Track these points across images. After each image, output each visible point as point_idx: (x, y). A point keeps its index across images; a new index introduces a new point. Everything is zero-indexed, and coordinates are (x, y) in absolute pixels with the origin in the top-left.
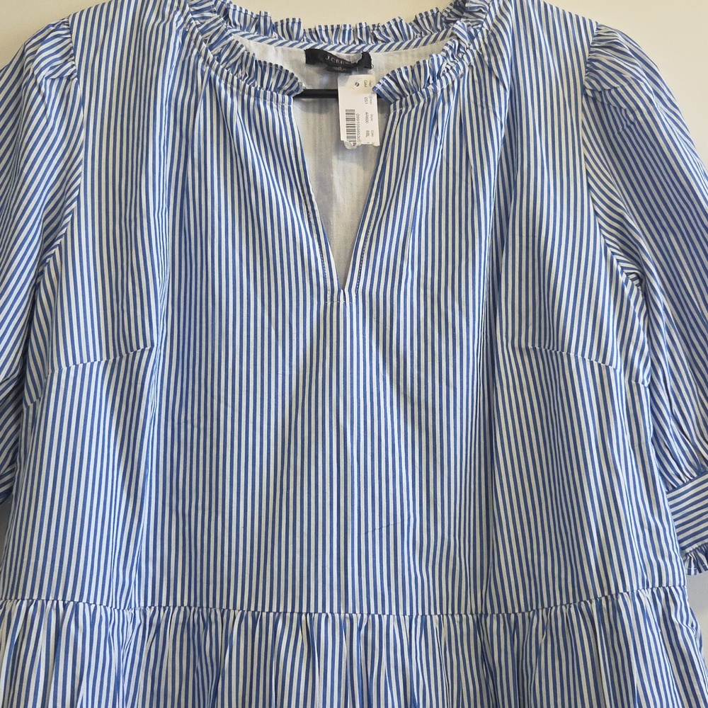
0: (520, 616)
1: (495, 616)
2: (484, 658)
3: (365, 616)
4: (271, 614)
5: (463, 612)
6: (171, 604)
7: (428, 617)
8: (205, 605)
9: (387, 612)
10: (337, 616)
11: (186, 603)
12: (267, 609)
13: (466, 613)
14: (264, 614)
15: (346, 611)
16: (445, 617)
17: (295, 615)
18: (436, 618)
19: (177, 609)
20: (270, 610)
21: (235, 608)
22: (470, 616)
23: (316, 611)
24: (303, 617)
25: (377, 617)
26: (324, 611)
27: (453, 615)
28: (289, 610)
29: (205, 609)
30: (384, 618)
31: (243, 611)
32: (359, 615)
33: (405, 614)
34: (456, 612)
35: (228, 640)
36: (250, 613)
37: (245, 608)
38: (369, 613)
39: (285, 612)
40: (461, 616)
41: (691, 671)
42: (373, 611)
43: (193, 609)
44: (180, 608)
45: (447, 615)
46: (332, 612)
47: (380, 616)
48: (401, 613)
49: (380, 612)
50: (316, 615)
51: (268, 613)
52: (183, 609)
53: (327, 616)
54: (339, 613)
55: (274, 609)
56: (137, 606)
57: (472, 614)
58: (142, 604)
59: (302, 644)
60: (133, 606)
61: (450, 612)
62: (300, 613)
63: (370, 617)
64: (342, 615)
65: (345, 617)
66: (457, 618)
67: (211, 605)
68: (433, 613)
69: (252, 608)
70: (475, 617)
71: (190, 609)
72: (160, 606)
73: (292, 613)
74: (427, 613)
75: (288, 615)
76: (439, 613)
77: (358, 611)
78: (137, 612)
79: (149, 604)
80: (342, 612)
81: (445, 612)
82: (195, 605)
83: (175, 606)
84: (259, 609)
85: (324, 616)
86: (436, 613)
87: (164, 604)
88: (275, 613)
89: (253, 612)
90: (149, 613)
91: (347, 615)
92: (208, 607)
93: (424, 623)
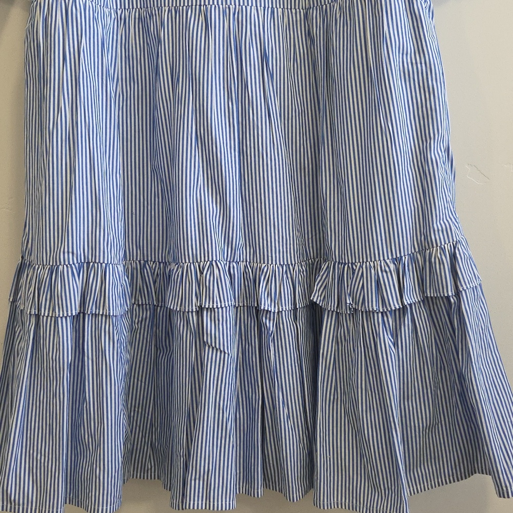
0: (328, 5)
1: (315, 8)
2: (309, 34)
3: (237, 6)
4: (185, 7)
5: (297, 7)
6: (131, 7)
7: (275, 9)
8: (149, 6)
9: (250, 4)
10: (221, 6)
11: (139, 7)
12: (182, 5)
13: (299, 8)
14: (181, 8)
15: (226, 4)
16: (286, 10)
17: (198, 7)
18: (280, 10)
19: (134, 10)
20: (184, 5)
21: (165, 6)
22: (302, 10)
23: (209, 4)
24: (202, 7)
25: (244, 7)
26: (213, 3)
27: (291, 9)
28: (194, 4)
29: (149, 8)
30: (249, 8)
31: (169, 7)
32: (234, 6)
33: (261, 6)
34: (293, 7)
35: (162, 24)
36: (173, 8)
37: (170, 5)
38: (239, 5)
39: (192, 5)
40: (296, 10)
41: (420, 25)
42: (241, 4)
43: (143, 9)
44: (136, 9)
45: (287, 8)
46: (218, 4)
47: (246, 7)
48: (258, 5)
49: (246, 4)
50: (209, 6)
51: (183, 7)
52: (137, 10)
53: (215, 7)
54: (222, 4)
55: (186, 4)
56: (112, 8)
57: (302, 9)
58: (115, 7)
59: (202, 22)
60: (109, 7)
61: (289, 7)
62: (200, 5)
63: (240, 7)
64: (224, 6)
65: (226, 7)
66: (294, 11)
67: (152, 6)
68: (278, 6)
69: (174, 5)
70: (305, 11)
71: (142, 10)
72: (125, 8)
73: (196, 5)
74: (274, 6)
75: (194, 7)
76: (282, 7)
77: (233, 3)
78: (112, 11)
79: (119, 7)
80: (224, 4)
81: (286, 7)
82: (144, 7)
83: (133, 8)
84: (178, 5)
85: (213, 6)
86: (280, 7)
87: (127, 7)
88: (186, 7)
89: (175, 7)
90: (119, 12)
91: (227, 6)
92: (150, 7)
93: (273, 12)
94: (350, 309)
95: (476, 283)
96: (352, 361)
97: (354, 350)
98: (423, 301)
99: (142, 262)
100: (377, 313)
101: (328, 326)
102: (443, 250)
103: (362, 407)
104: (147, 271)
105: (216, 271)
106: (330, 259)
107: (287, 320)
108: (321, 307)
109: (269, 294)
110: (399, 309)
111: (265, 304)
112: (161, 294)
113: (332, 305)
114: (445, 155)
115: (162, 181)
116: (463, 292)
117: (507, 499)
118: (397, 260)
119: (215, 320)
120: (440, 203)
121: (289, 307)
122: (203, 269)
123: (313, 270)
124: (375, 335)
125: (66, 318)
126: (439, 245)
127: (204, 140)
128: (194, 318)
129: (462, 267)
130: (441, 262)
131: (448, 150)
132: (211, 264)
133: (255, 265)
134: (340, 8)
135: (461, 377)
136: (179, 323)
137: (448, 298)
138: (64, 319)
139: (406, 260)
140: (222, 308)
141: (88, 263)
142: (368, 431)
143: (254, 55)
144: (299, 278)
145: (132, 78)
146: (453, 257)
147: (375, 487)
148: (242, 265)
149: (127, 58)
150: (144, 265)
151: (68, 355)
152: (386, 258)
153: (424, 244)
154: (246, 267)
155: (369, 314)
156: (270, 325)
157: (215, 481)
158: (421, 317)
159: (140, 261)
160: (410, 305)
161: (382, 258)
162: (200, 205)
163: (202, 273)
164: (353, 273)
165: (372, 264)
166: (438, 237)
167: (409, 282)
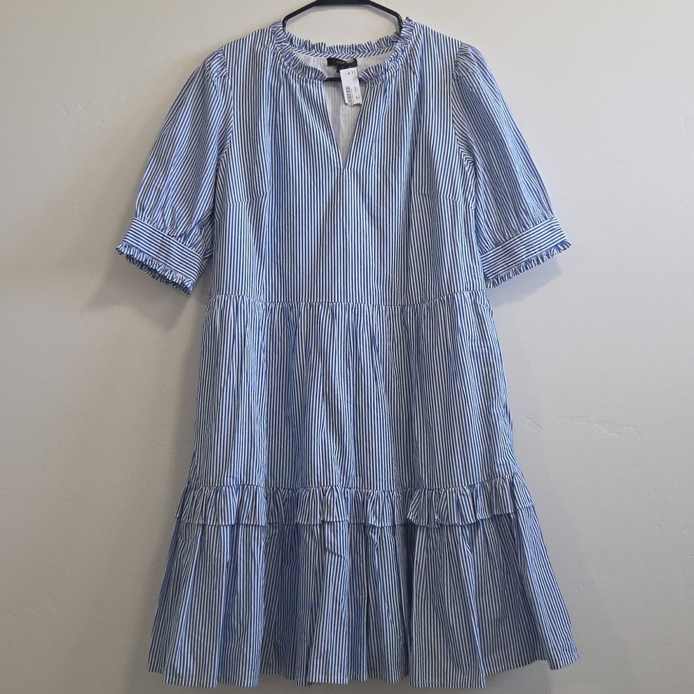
0: (418, 304)
1: (409, 306)
2: (404, 323)
3: (354, 304)
6: (276, 301)
7: (381, 306)
9: (363, 303)
10: (343, 303)
11: (282, 301)
12: (315, 301)
13: (397, 306)
14: (314, 303)
16: (388, 306)
18: (384, 307)
19: (279, 303)
20: (317, 301)
21: (302, 302)
22: (399, 307)
23: (335, 302)
24: (330, 304)
25: (359, 304)
26: (338, 302)
28: (324, 301)
29: (290, 302)
30: (362, 305)
32: (352, 304)
33: (371, 304)
34: (393, 305)
35: (300, 313)
36: (308, 303)
37: (306, 302)
39: (322, 302)
40: (395, 306)
42: (357, 302)
43: (285, 303)
46: (341, 302)
48: (369, 303)
49: (361, 303)
51: (316, 303)
52: (281, 303)
53: (339, 304)
56: (263, 301)
58: (265, 301)
59: (329, 313)
61: (390, 305)
62: (328, 302)
63: (357, 304)
64: (345, 303)
66: (393, 307)
67: (293, 301)
68: (383, 304)
72: (272, 302)
74: (380, 304)
75: (324, 303)
76: (385, 304)
77: (351, 302)
78: (263, 304)
79: (268, 301)
81: (388, 304)
82: (286, 301)
84: (312, 301)
87: (274, 301)
88: (318, 303)
89: (310, 303)
90: (268, 304)
91: (347, 303)
93: (379, 308)
94: (438, 524)
95: (529, 504)
96: (439, 566)
97: (441, 557)
98: (492, 518)
99: (275, 489)
100: (458, 526)
101: (420, 539)
102: (504, 479)
103: (448, 601)
104: (279, 497)
105: (335, 493)
106: (421, 487)
107: (388, 534)
108: (415, 524)
109: (375, 513)
110: (474, 524)
111: (372, 520)
112: (291, 514)
113: (424, 523)
114: (504, 411)
115: (293, 426)
116: (520, 510)
117: (557, 670)
118: (471, 487)
119: (334, 531)
120: (501, 445)
121: (389, 524)
122: (326, 492)
123: (406, 498)
124: (457, 543)
125: (227, 526)
126: (501, 475)
127: (330, 397)
128: (317, 530)
129: (519, 492)
130: (503, 488)
131: (506, 407)
132: (332, 487)
133: (364, 491)
134: (427, 308)
135: (521, 577)
136: (306, 535)
137: (509, 514)
138: (225, 528)
139: (478, 486)
140: (340, 522)
141: (243, 486)
142: (452, 620)
143: (366, 337)
144: (397, 503)
145: (274, 350)
146: (512, 484)
147: (458, 666)
148: (353, 491)
149: (272, 336)
150: (277, 491)
151: (227, 557)
152: (463, 485)
153: (491, 475)
154: (356, 492)
155: (452, 527)
156: (375, 538)
157: (332, 660)
158: (490, 530)
159: (273, 488)
160: (482, 520)
161: (460, 485)
162: (324, 443)
163: (324, 495)
164: (440, 497)
165: (453, 490)
166: (500, 470)
167: (480, 503)
